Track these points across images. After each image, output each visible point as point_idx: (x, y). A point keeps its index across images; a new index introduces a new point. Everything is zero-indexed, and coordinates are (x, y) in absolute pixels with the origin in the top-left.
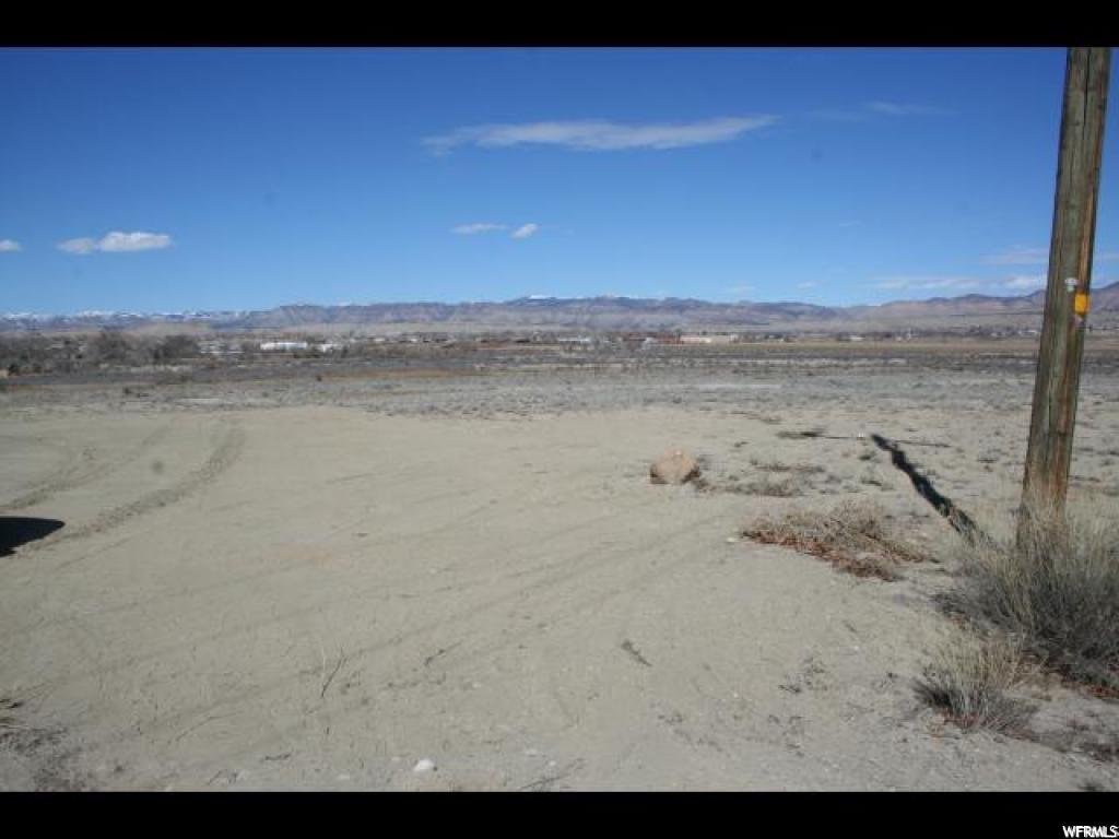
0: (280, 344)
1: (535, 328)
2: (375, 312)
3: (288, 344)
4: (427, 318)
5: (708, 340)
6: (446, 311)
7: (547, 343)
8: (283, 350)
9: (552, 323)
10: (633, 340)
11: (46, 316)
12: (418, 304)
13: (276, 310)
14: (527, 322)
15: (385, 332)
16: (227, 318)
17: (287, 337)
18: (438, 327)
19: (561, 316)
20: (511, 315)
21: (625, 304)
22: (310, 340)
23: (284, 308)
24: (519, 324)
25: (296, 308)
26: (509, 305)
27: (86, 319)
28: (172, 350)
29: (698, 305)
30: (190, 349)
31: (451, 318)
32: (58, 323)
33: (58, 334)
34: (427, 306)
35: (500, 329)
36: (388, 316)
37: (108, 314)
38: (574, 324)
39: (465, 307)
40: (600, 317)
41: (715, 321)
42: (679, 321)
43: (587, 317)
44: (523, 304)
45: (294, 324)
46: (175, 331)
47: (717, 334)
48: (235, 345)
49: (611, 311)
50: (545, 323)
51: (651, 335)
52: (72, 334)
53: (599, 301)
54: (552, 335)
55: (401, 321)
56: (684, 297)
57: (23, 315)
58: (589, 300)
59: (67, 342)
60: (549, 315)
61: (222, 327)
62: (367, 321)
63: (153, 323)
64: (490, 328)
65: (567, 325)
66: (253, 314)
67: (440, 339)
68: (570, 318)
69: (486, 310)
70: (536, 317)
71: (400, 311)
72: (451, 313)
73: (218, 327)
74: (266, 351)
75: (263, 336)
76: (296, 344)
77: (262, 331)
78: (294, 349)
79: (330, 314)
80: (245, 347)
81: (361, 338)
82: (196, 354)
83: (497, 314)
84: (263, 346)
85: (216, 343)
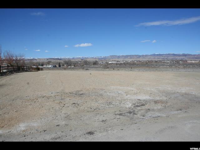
0: (112, 62)
1: (157, 59)
2: (127, 56)
3: (114, 62)
4: (136, 57)
5: (193, 62)
6: (140, 56)
8: (113, 63)
9: (159, 59)
10: (178, 62)
12: (135, 55)
14: (155, 58)
15: (129, 60)
16: (101, 58)
17: (113, 61)
18: (138, 59)
19: (161, 57)
20: (152, 57)
21: (174, 55)
22: (117, 61)
23: (111, 56)
24: (153, 59)
25: (113, 56)
26: (151, 55)
27: (78, 58)
28: (95, 63)
29: (189, 55)
32: (73, 58)
34: (136, 55)
35: (150, 60)
37: (81, 57)
38: (164, 59)
39: (143, 56)
40: (169, 57)
41: (193, 58)
42: (185, 58)
43: (166, 57)
44: (154, 55)
46: (94, 60)
47: (194, 60)
48: (104, 62)
49: (171, 56)
50: (158, 58)
51: (180, 61)
53: (169, 54)
54: (160, 61)
55: (131, 58)
56: (186, 54)
57: (68, 57)
58: (166, 54)
61: (101, 59)
62: (125, 58)
63: (89, 58)
64: (148, 59)
65: (163, 59)
67: (140, 61)
68: (163, 58)
70: (156, 57)
71: (131, 56)
72: (140, 57)
73: (99, 59)
74: (110, 63)
75: (108, 61)
76: (115, 62)
77: (108, 60)
78: (115, 63)
79: (119, 57)
80: (106, 63)
81: (126, 61)
82: (98, 64)
83: (149, 57)
84: (109, 62)
85: (101, 62)
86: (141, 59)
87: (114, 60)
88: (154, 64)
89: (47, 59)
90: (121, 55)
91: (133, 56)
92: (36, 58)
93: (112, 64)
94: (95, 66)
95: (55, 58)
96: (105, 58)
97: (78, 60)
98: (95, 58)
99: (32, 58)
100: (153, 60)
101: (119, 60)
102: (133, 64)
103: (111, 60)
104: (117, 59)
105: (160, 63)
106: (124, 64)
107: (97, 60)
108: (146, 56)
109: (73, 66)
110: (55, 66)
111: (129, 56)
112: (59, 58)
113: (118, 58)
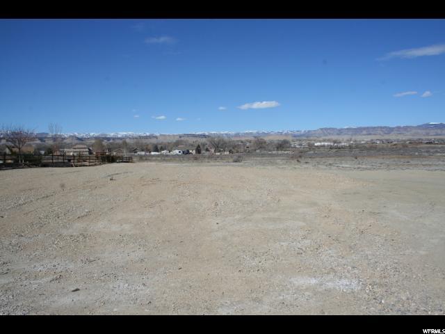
0: (323, 143)
1: (433, 137)
2: (358, 131)
3: (326, 144)
4: (381, 133)
6: (390, 130)
7: (441, 144)
8: (324, 146)
9: (440, 135)
11: (233, 133)
12: (378, 127)
14: (428, 134)
15: (364, 139)
16: (299, 133)
17: (324, 141)
18: (387, 137)
20: (419, 131)
22: (335, 142)
23: (322, 129)
24: (424, 135)
25: (326, 129)
26: (419, 127)
27: (247, 133)
28: (282, 145)
30: (288, 145)
31: (393, 133)
32: (237, 135)
33: (238, 139)
34: (381, 127)
35: (416, 138)
36: (364, 132)
37: (255, 132)
39: (399, 128)
44: (427, 126)
45: (326, 135)
46: (282, 138)
48: (304, 143)
50: (437, 135)
52: (243, 139)
54: (442, 140)
55: (370, 134)
57: (226, 132)
59: (242, 142)
60: (439, 131)
61: (297, 137)
62: (355, 134)
63: (272, 135)
64: (411, 137)
66: (309, 131)
67: (389, 142)
69: (409, 129)
70: (432, 132)
71: (369, 130)
72: (392, 131)
73: (295, 136)
74: (317, 146)
75: (315, 140)
76: (329, 143)
77: (314, 138)
78: (328, 146)
79: (340, 132)
80: (309, 144)
81: (355, 141)
83: (414, 131)
84: (316, 144)
85: (297, 143)
86: (393, 137)
87: (327, 138)
88: (423, 148)
89: (180, 137)
90: (346, 127)
91: (374, 128)
92: (158, 134)
93: (322, 149)
94: (280, 152)
95: (197, 134)
96: (308, 135)
97: (247, 138)
98: (286, 135)
99: (148, 134)
100: (422, 140)
101: (339, 138)
102: (371, 147)
103: (321, 139)
104: (334, 137)
105: (440, 146)
106: (350, 147)
107: (290, 138)
108: (406, 128)
109: (228, 153)
110: (188, 153)
111: (364, 129)
112: (207, 134)
113: (338, 134)
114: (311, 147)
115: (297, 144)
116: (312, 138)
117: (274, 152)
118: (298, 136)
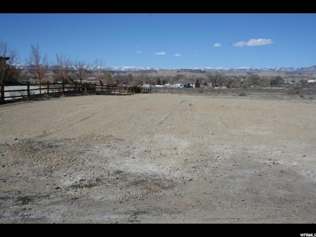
11: (227, 69)
13: (311, 67)
27: (240, 70)
28: (276, 82)
30: (282, 81)
32: (231, 71)
33: (232, 75)
37: (248, 68)
46: (275, 75)
48: (297, 80)
52: (237, 75)
59: (236, 78)
66: (302, 68)
73: (287, 73)
74: (310, 83)
75: (308, 78)
77: (308, 75)
80: (302, 81)
82: (283, 83)
84: (309, 81)
85: (290, 79)
94: (274, 88)
96: (300, 72)
97: (240, 74)
98: (279, 71)
103: (315, 76)
107: (282, 75)
114: (304, 83)
115: (289, 81)
116: (304, 75)
117: (269, 88)
118: (291, 73)
